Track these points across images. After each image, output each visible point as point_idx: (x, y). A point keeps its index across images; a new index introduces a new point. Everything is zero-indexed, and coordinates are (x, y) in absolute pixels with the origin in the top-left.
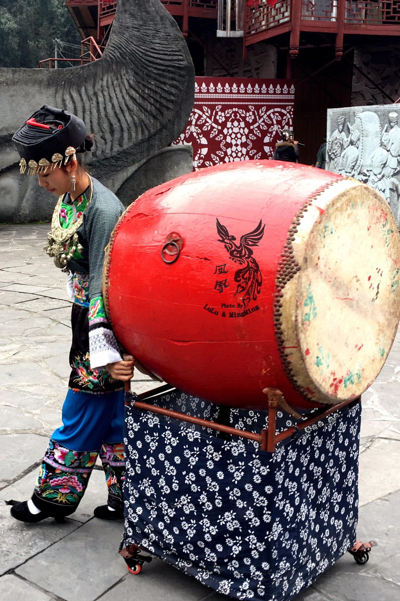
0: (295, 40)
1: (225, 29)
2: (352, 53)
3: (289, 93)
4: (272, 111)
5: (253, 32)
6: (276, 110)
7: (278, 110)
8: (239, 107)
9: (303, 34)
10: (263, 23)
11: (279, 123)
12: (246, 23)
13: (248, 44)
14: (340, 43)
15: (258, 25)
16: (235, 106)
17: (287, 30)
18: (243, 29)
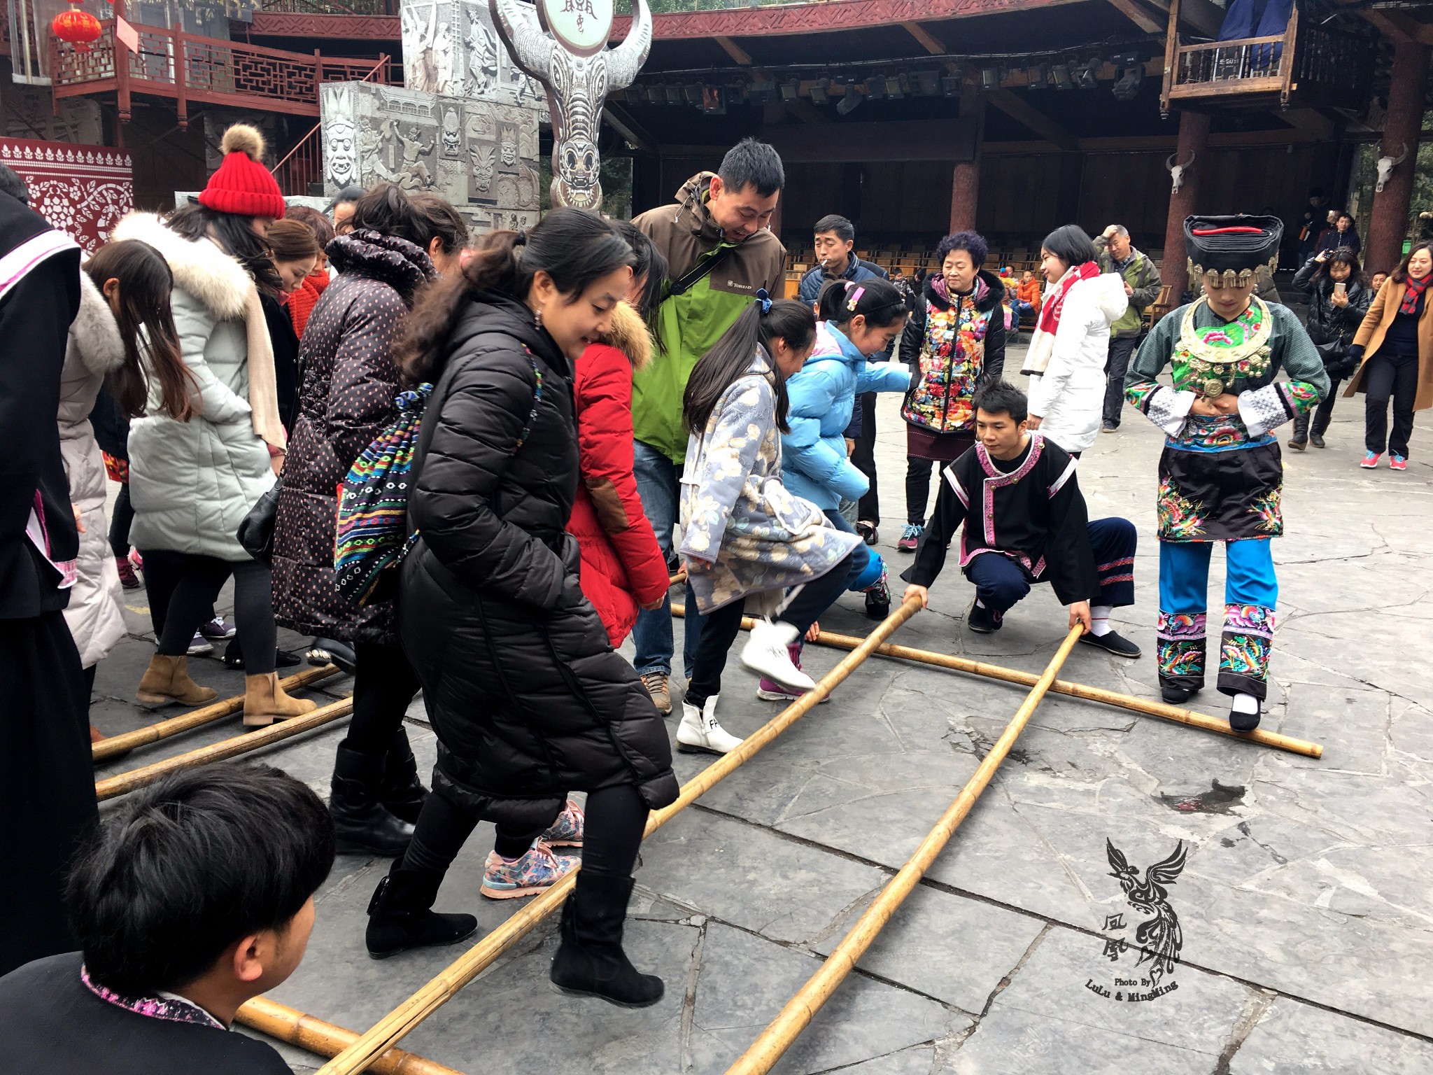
0: (124, 102)
1: (23, 72)
2: (201, 120)
3: (124, 166)
4: (104, 186)
5: (65, 82)
6: (110, 185)
7: (113, 186)
8: (59, 179)
9: (135, 97)
10: (78, 73)
11: (115, 202)
12: (53, 68)
13: (59, 96)
14: (182, 110)
15: (70, 74)
16: (54, 178)
17: (112, 87)
18: (51, 75)
